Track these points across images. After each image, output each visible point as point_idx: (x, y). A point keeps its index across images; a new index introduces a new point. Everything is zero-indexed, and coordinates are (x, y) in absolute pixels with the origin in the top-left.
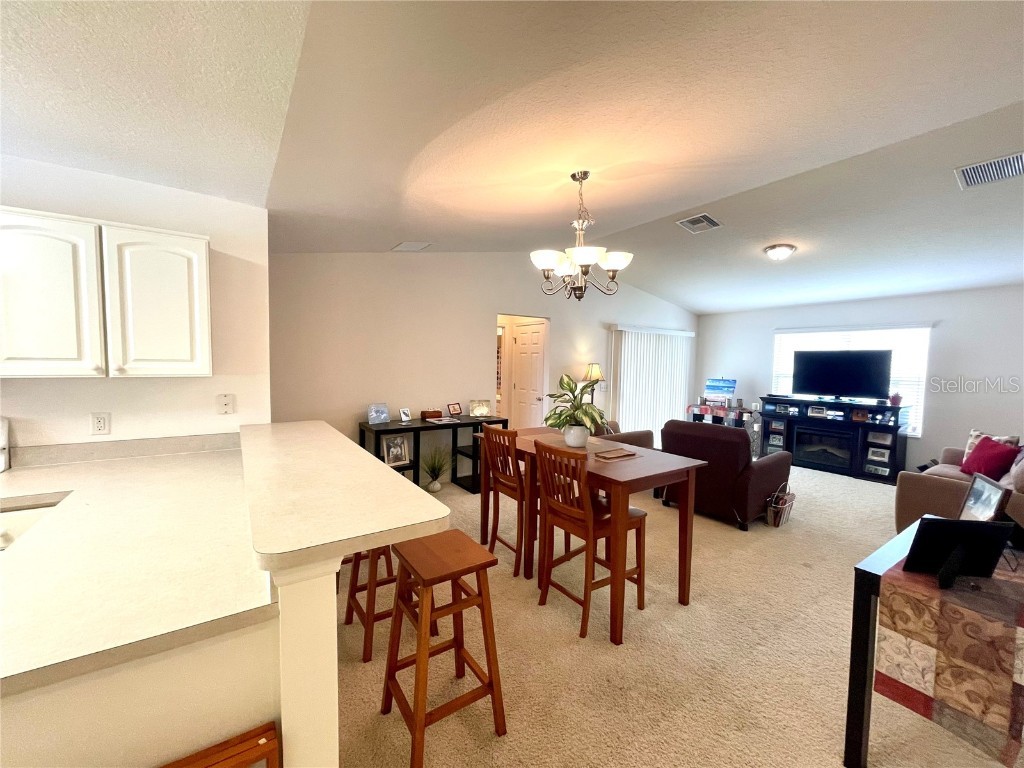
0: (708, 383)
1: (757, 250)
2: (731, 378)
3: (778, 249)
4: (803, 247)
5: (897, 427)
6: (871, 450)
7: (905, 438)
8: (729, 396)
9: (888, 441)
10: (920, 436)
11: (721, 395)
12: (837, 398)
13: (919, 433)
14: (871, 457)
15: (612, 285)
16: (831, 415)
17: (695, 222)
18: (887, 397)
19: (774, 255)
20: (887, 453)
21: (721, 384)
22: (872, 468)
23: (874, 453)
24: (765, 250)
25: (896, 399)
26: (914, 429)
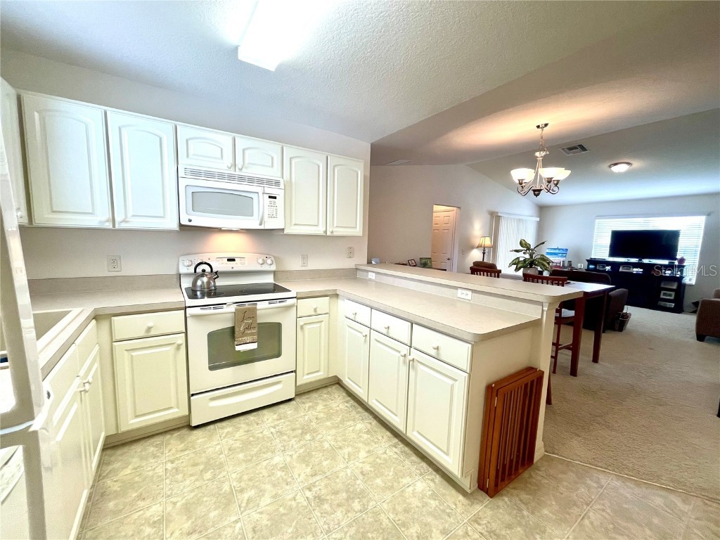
0: (548, 251)
1: (604, 166)
2: (564, 248)
3: (619, 165)
4: (636, 164)
5: (681, 278)
6: (662, 292)
7: (685, 285)
8: (562, 259)
9: (675, 286)
10: (694, 284)
11: (557, 259)
12: (640, 260)
13: (693, 282)
14: (662, 296)
15: (556, 189)
16: (635, 270)
17: (571, 149)
18: (676, 259)
19: (616, 169)
20: (673, 293)
21: (557, 251)
22: (662, 303)
23: (665, 294)
24: (610, 166)
25: (682, 260)
26: (690, 280)
